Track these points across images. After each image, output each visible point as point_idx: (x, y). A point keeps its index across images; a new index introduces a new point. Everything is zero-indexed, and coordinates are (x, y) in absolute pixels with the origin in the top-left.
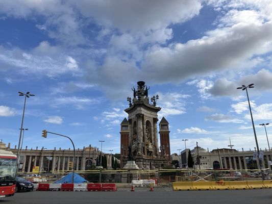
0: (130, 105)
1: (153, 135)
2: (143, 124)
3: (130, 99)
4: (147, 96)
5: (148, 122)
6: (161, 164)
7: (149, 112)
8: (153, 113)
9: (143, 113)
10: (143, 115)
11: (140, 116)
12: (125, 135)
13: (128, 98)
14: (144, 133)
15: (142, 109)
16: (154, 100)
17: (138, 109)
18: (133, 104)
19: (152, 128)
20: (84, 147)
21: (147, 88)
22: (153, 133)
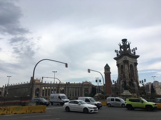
0: (117, 55)
1: (135, 74)
2: (128, 67)
3: (117, 51)
4: (129, 48)
5: (131, 65)
6: (141, 92)
7: (131, 59)
8: (134, 59)
9: (128, 59)
10: (128, 61)
11: (126, 62)
12: (107, 74)
13: (115, 50)
14: (129, 73)
15: (127, 57)
16: (134, 51)
17: (124, 57)
18: (119, 54)
19: (134, 69)
20: (83, 82)
21: (129, 43)
22: (134, 72)
